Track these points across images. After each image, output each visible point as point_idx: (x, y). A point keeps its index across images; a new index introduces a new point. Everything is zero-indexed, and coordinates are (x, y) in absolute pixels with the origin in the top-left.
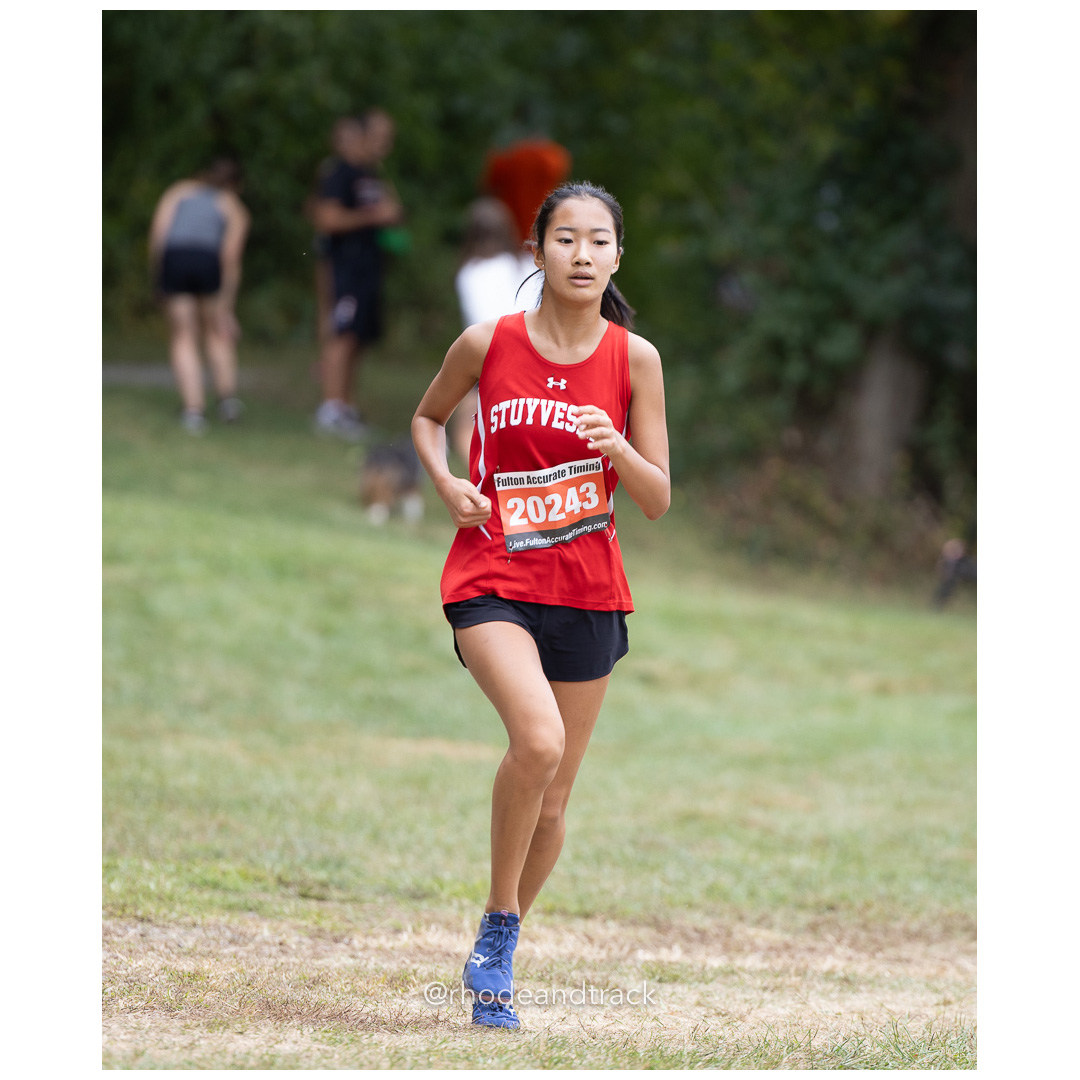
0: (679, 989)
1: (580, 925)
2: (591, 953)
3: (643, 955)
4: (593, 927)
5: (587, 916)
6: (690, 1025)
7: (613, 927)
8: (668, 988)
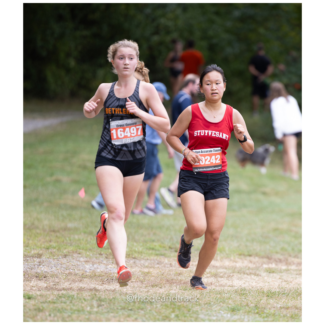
0: (275, 275)
1: (248, 258)
2: (251, 265)
3: (265, 266)
4: (252, 258)
5: (250, 256)
6: (277, 284)
7: (257, 259)
8: (272, 275)
